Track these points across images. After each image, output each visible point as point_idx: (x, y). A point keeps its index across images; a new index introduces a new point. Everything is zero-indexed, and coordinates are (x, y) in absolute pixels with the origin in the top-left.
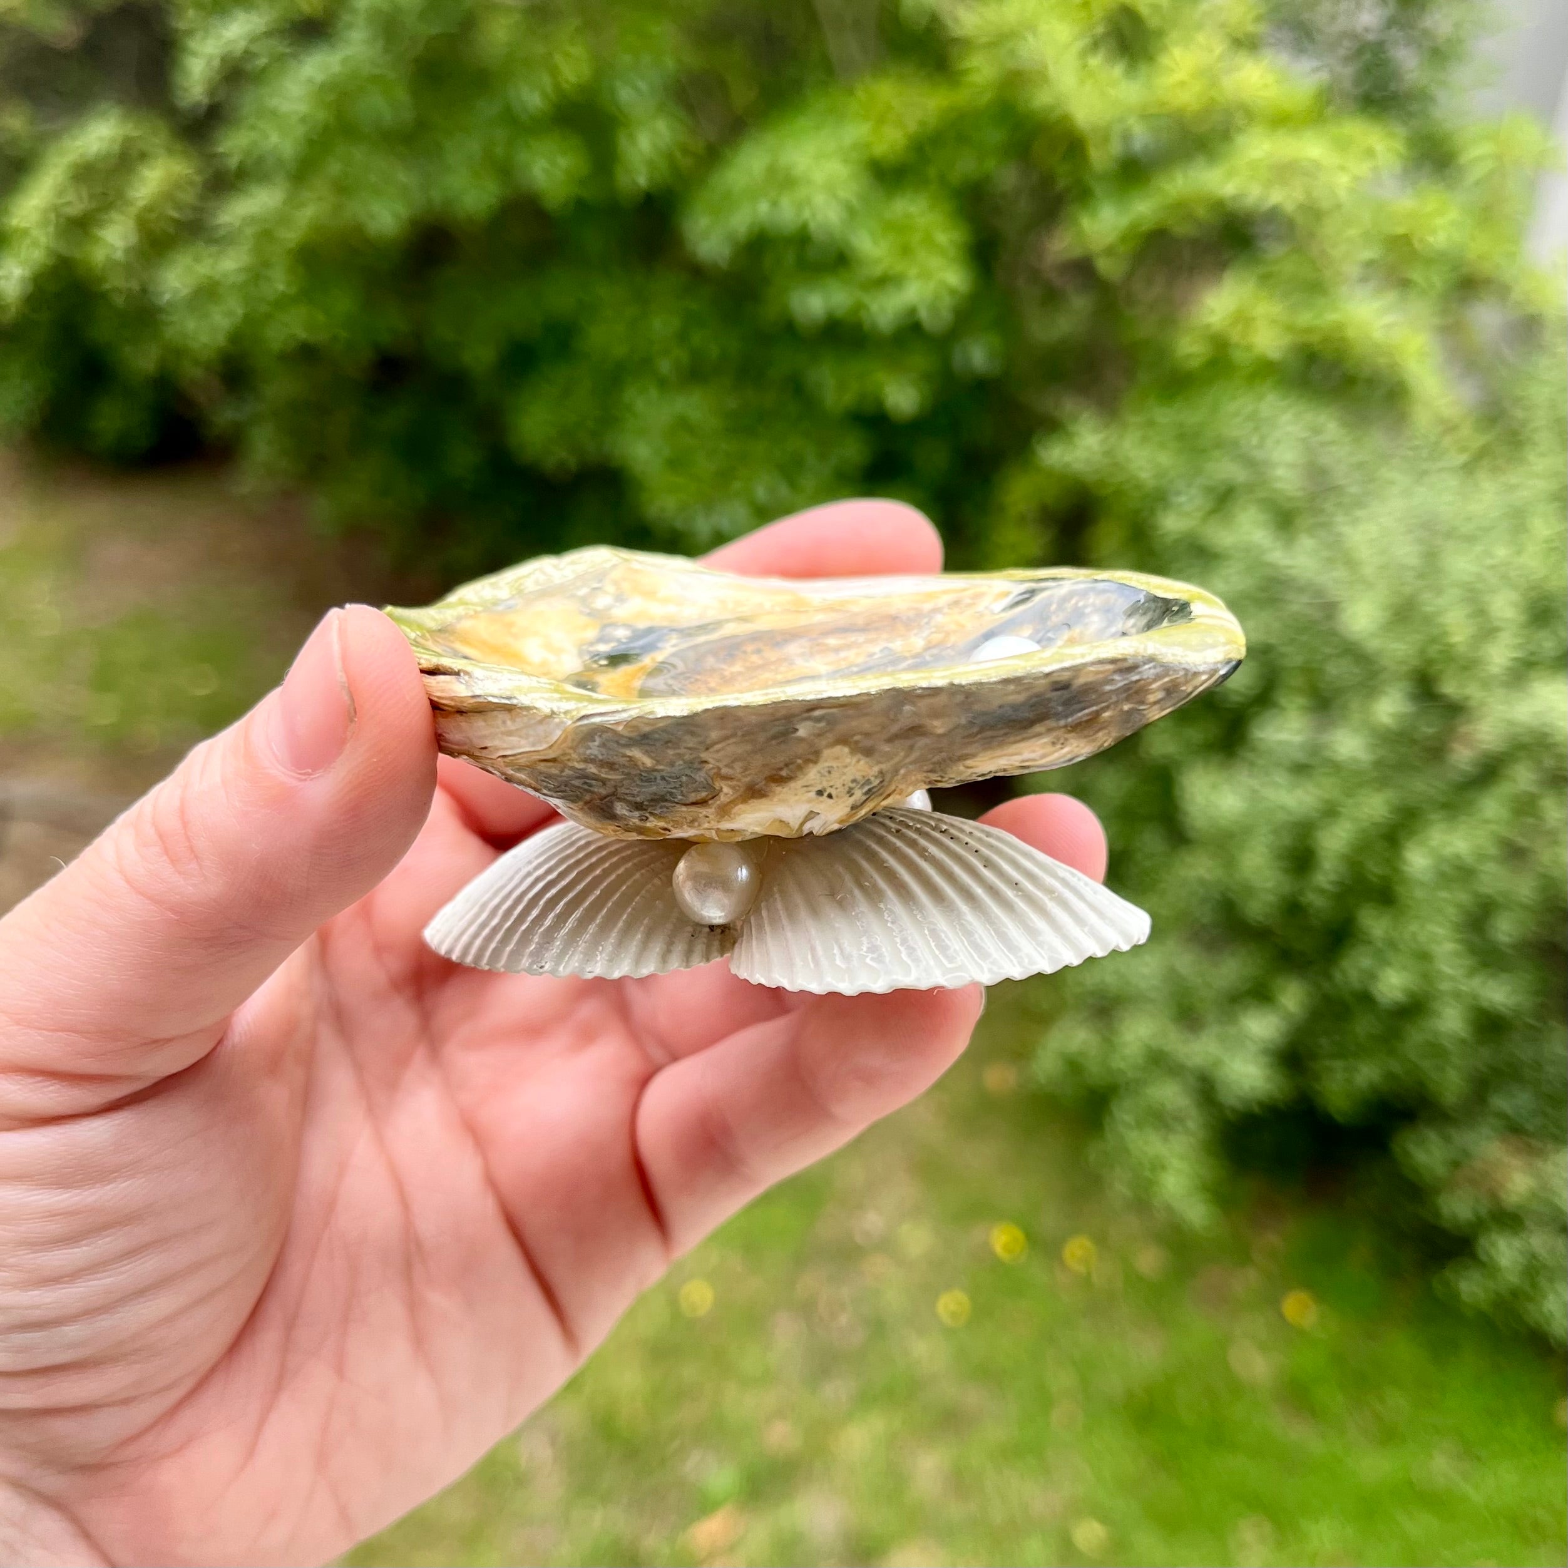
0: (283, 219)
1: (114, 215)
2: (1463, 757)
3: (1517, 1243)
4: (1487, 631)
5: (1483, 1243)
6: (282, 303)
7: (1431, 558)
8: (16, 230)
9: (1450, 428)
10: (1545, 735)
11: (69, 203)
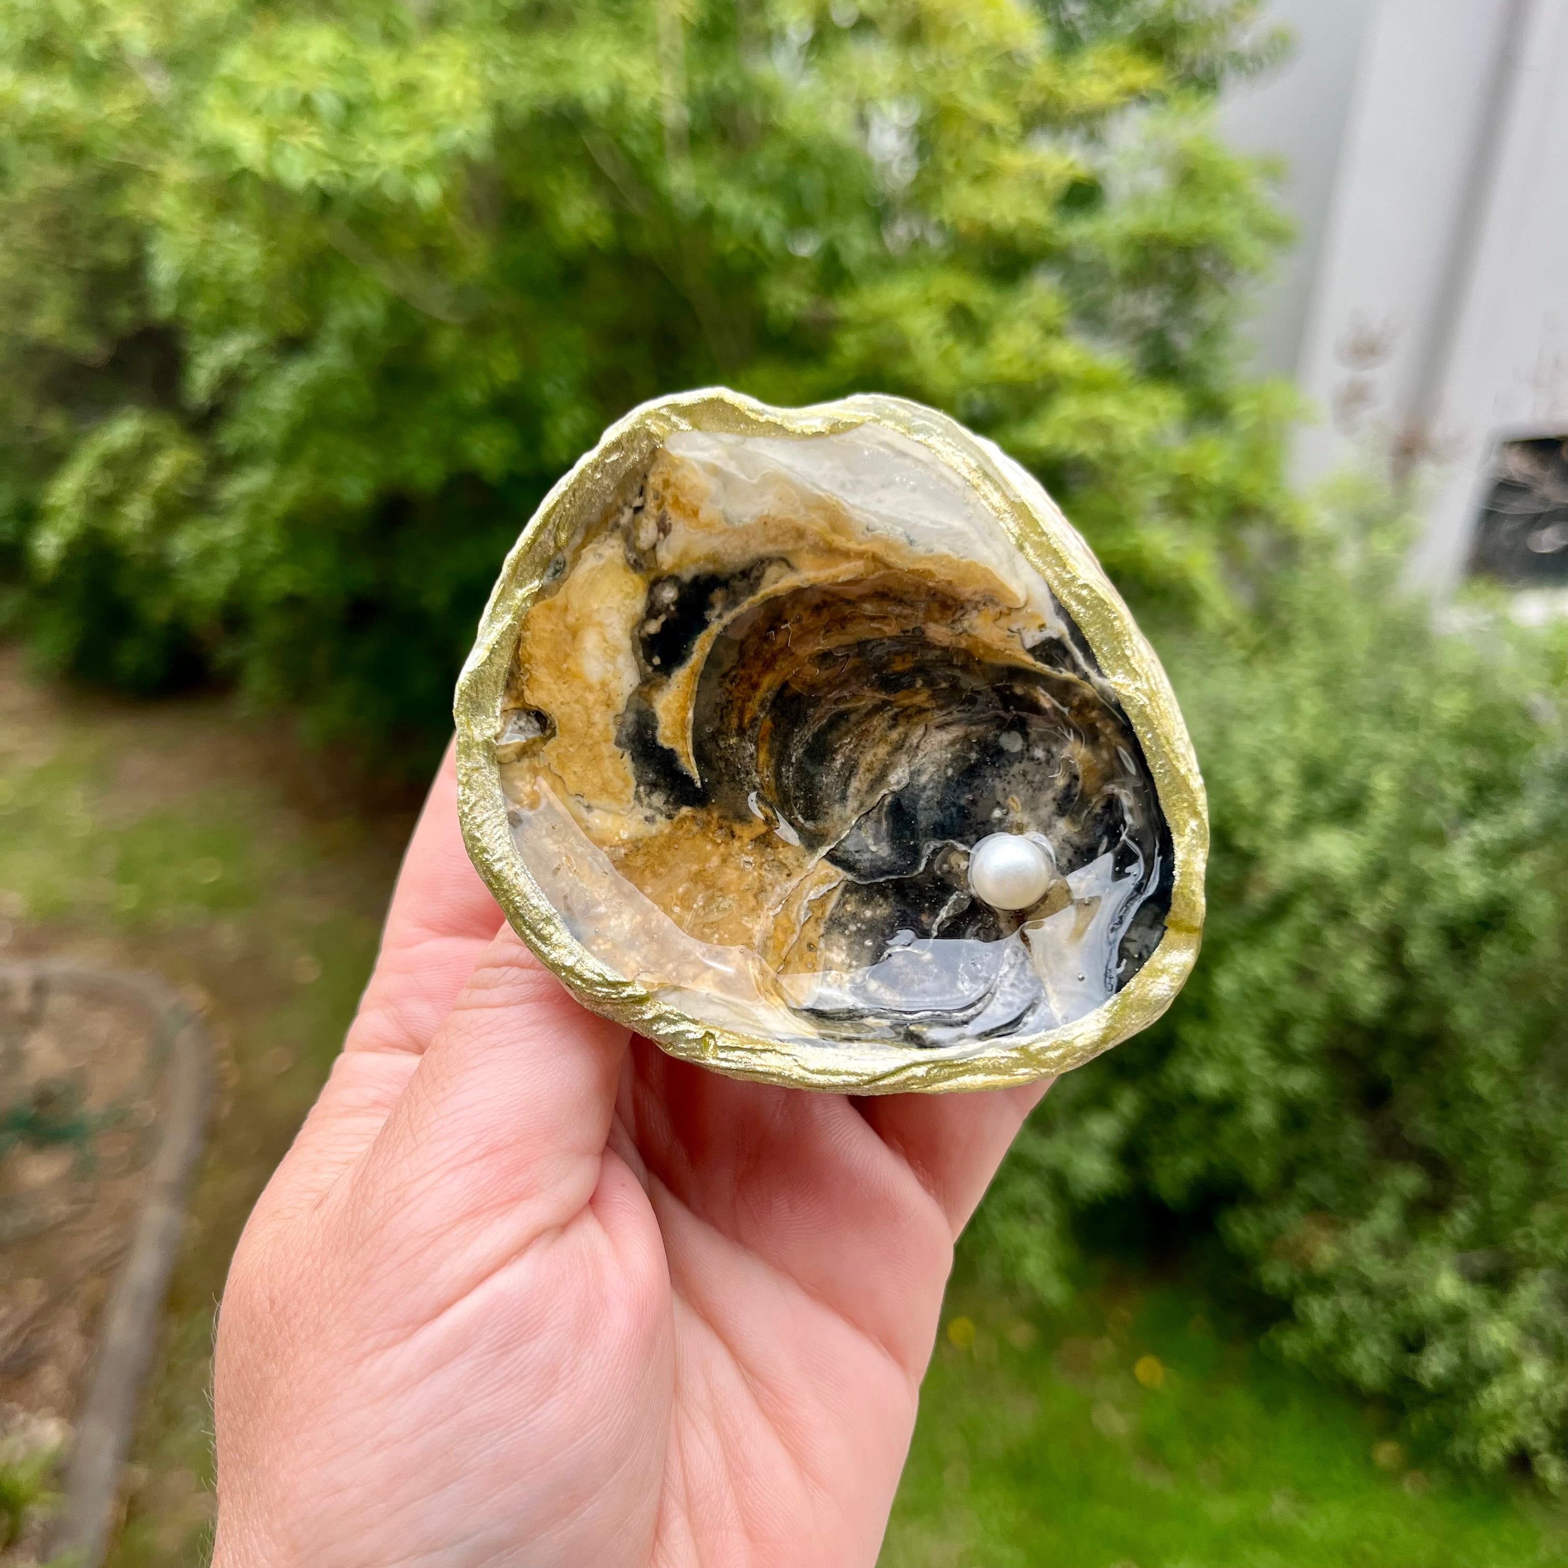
0: (271, 493)
1: (136, 495)
2: (1257, 897)
3: (1328, 1304)
4: (1271, 794)
5: (1299, 1303)
6: (271, 562)
8: (53, 507)
9: (1230, 630)
10: (1324, 877)
11: (98, 486)
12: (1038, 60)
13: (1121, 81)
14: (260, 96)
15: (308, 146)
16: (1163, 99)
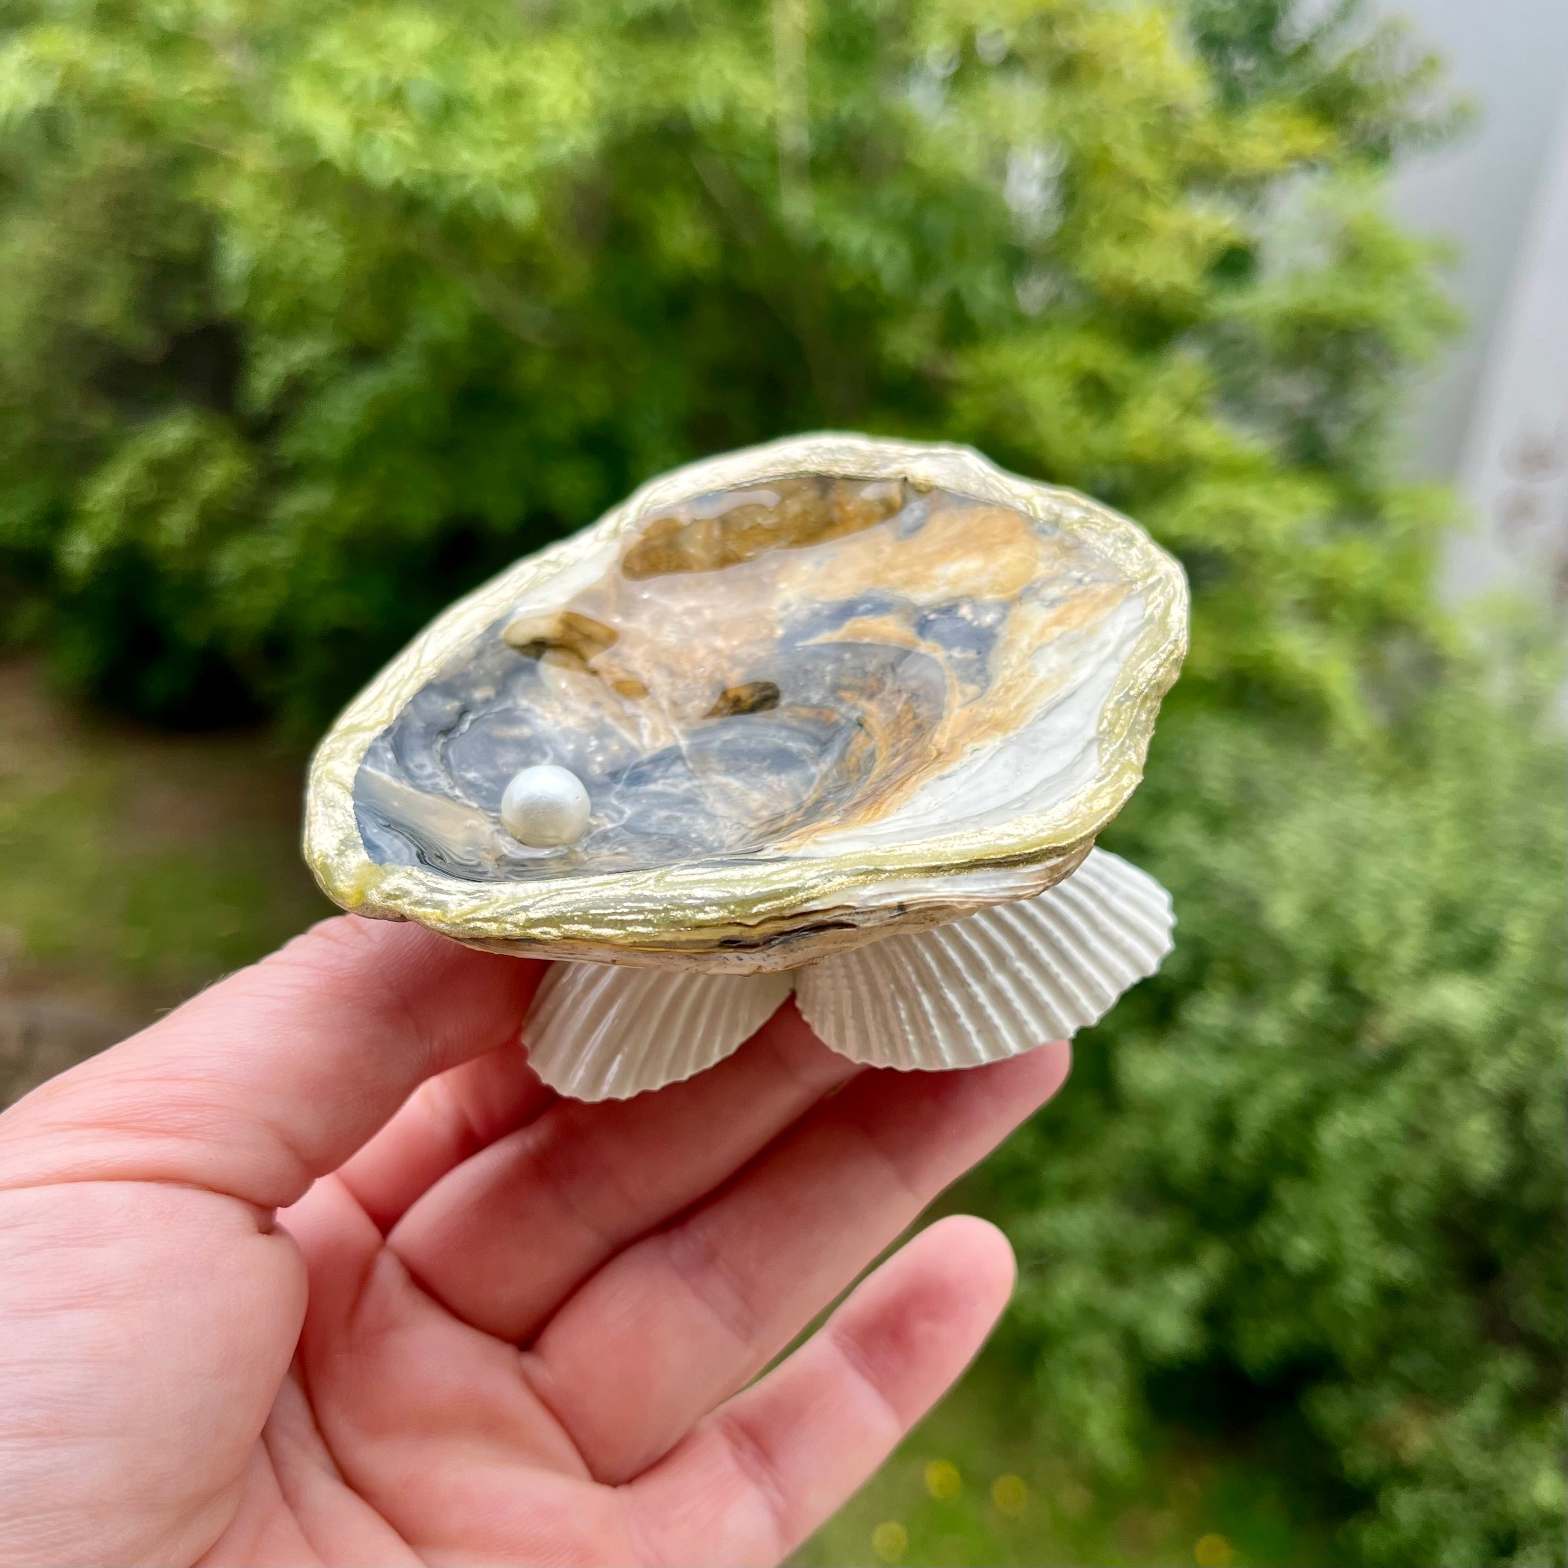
0: (331, 515)
1: (180, 505)
2: (1370, 1045)
3: (1416, 1499)
4: (1396, 932)
5: (1382, 1497)
6: (323, 589)
7: (1346, 868)
9: (1361, 749)
11: (140, 493)
12: (1199, 116)
13: (1287, 146)
14: (349, 85)
15: (397, 142)
16: (1332, 167)
